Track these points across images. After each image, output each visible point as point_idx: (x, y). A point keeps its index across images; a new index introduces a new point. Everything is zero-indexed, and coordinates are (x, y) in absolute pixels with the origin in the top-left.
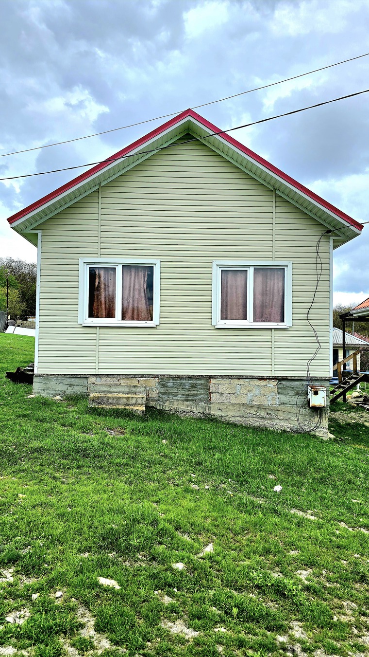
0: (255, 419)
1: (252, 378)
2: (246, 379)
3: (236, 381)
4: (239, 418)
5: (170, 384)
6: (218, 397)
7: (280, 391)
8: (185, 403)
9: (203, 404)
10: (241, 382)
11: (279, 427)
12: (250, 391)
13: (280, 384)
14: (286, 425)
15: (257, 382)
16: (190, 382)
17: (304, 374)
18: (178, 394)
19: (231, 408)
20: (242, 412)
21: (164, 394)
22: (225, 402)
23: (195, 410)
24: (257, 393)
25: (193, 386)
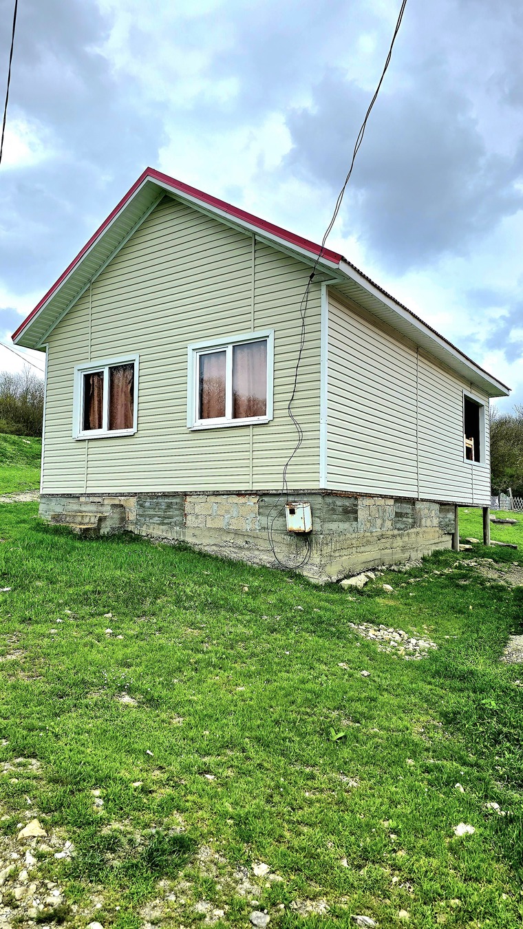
0: (231, 549)
1: (229, 493)
2: (223, 495)
3: (213, 499)
4: (214, 548)
5: (147, 504)
6: (194, 519)
7: (261, 510)
8: (161, 527)
9: (178, 528)
10: (219, 499)
11: (258, 561)
12: (227, 512)
13: (262, 501)
14: (266, 559)
15: (235, 499)
16: (166, 501)
17: (279, 486)
18: (155, 516)
19: (206, 533)
20: (219, 540)
21: (141, 516)
22: (200, 526)
23: (169, 536)
24: (235, 514)
25: (169, 506)
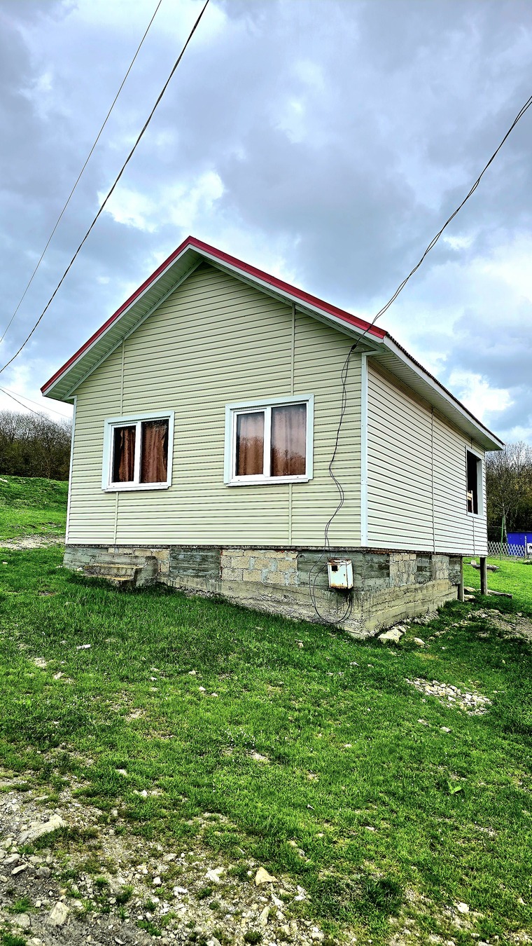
0: (269, 603)
1: (267, 548)
2: (261, 549)
3: (250, 553)
4: (251, 601)
5: (181, 557)
6: (230, 573)
7: (300, 566)
8: (196, 579)
9: (213, 581)
10: (256, 553)
11: (298, 615)
12: (265, 566)
13: (301, 556)
14: (306, 613)
15: (273, 554)
16: (201, 554)
17: (320, 543)
18: (189, 568)
19: (243, 587)
20: (257, 593)
21: (174, 568)
22: (237, 579)
23: (204, 588)
24: (273, 568)
25: (204, 559)
